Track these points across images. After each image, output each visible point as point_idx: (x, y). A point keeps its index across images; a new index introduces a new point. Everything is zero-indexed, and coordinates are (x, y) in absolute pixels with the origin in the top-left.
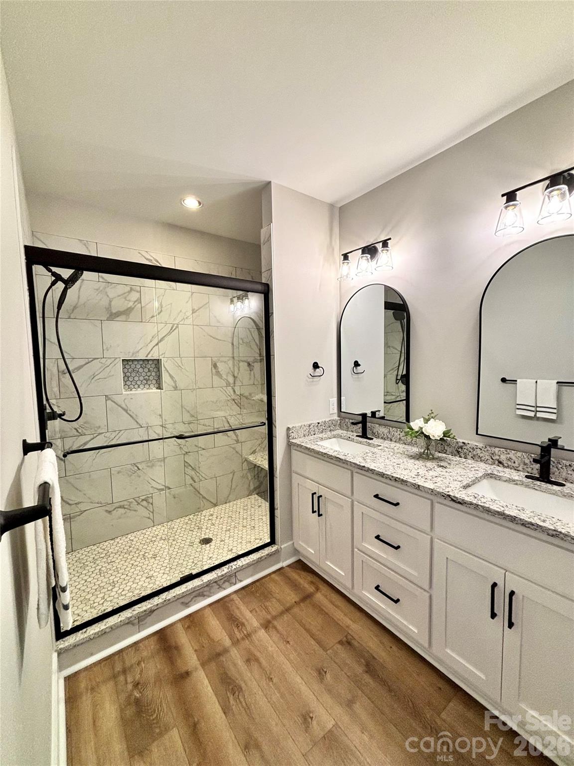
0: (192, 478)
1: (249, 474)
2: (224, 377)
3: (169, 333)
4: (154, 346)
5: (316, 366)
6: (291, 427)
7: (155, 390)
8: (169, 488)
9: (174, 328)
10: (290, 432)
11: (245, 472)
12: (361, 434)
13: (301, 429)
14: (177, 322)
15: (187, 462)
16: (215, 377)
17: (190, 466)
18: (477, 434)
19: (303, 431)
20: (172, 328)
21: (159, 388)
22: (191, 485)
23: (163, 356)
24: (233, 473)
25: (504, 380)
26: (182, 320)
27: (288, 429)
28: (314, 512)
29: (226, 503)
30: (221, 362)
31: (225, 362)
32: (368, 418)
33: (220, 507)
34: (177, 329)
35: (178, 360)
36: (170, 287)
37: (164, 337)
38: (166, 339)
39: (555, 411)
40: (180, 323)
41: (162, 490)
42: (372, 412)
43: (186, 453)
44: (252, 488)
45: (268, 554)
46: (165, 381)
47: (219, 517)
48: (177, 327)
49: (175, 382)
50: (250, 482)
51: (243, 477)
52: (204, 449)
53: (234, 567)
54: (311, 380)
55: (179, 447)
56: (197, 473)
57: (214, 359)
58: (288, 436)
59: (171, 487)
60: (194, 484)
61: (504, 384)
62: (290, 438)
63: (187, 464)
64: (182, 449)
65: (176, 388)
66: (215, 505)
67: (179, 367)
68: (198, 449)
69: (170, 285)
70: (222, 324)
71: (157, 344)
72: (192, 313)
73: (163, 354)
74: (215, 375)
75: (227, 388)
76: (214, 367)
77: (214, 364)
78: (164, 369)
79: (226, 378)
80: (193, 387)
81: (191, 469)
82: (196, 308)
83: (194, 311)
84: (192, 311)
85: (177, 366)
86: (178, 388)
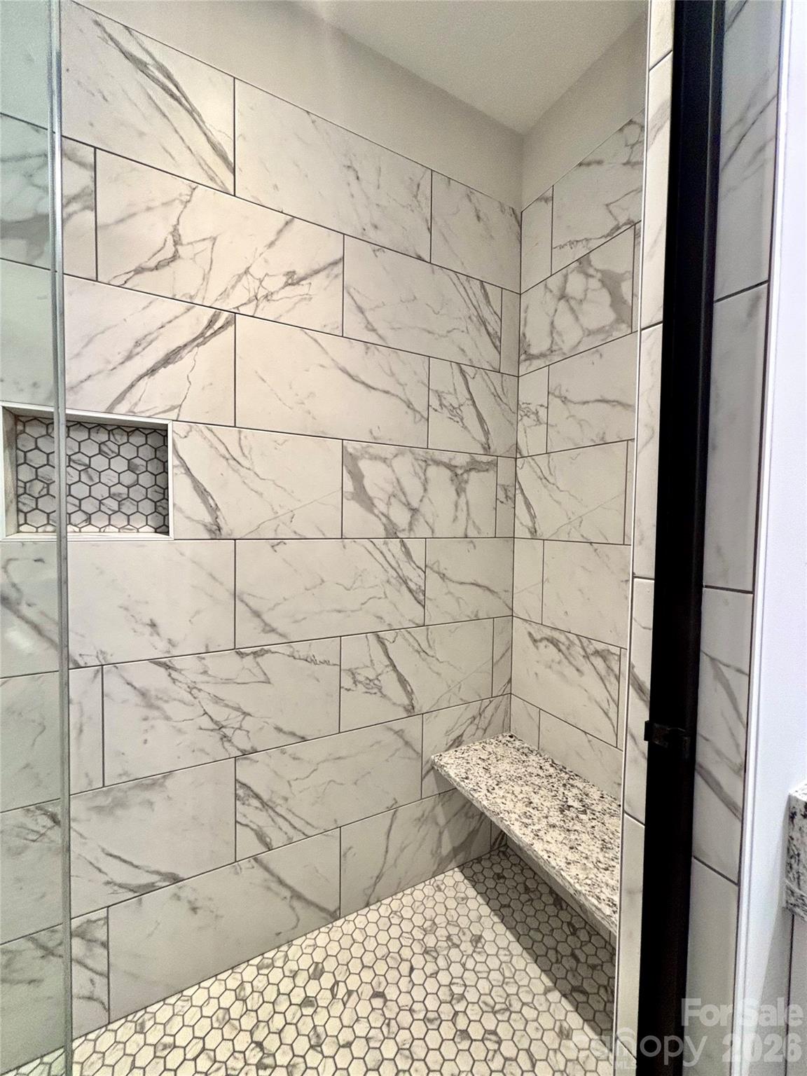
0: (261, 837)
1: (439, 810)
2: (381, 506)
3: (201, 339)
4: (141, 377)
7: (147, 534)
8: (175, 879)
9: (216, 326)
11: (428, 804)
14: (230, 305)
15: (243, 785)
16: (352, 507)
17: (257, 794)
20: (211, 323)
21: (163, 529)
22: (256, 860)
23: (173, 415)
24: (394, 808)
26: (250, 301)
29: (368, 905)
30: (374, 458)
31: (384, 460)
34: (231, 329)
35: (230, 436)
36: (212, 179)
37: (180, 348)
38: (187, 359)
40: (242, 310)
41: (150, 888)
43: (244, 753)
44: (446, 848)
46: (174, 505)
48: (231, 322)
49: (214, 510)
50: (441, 833)
51: (421, 820)
52: (304, 739)
55: (217, 736)
56: (277, 819)
57: (351, 447)
59: (182, 874)
60: (266, 857)
63: (243, 792)
64: (230, 740)
65: (215, 532)
66: (334, 916)
67: (232, 462)
68: (284, 739)
69: (211, 173)
70: (380, 337)
71: (152, 371)
72: (287, 284)
73: (177, 410)
74: (353, 499)
75: (385, 543)
76: (349, 472)
77: (350, 463)
78: (177, 463)
79: (385, 511)
80: (276, 534)
81: (257, 808)
82: (301, 272)
83: (293, 280)
84: (284, 279)
85: (224, 457)
86: (223, 532)
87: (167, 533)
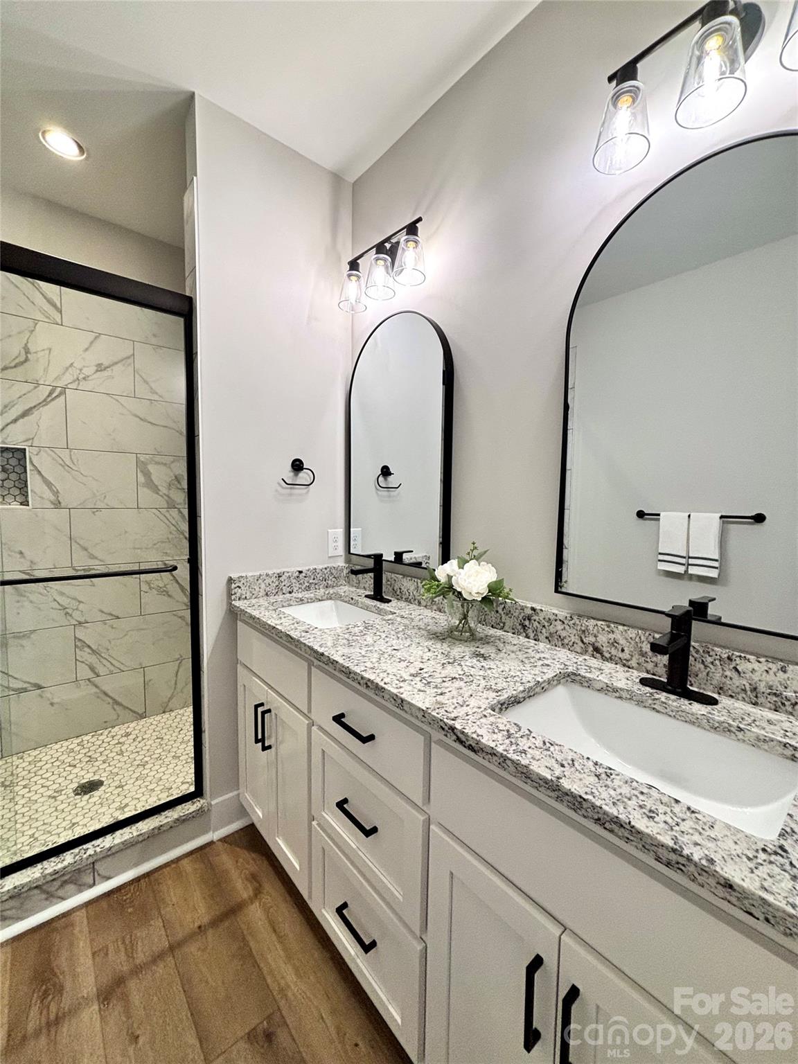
0: (92, 669)
2: (164, 490)
3: (45, 402)
4: (10, 423)
5: (297, 466)
6: (234, 576)
7: (16, 506)
8: (40, 687)
9: (54, 396)
10: (233, 586)
12: (372, 593)
13: (260, 581)
14: (61, 384)
15: (80, 640)
16: (144, 491)
17: (89, 647)
18: (557, 591)
19: (263, 586)
20: (50, 394)
21: (25, 503)
22: (90, 681)
23: (29, 443)
24: (181, 660)
25: (641, 514)
26: (74, 381)
27: (230, 580)
28: (257, 741)
29: (164, 712)
30: (158, 463)
31: (165, 464)
32: (384, 562)
33: (151, 720)
34: (63, 397)
35: (65, 454)
36: (47, 317)
37: (31, 409)
38: (36, 413)
39: (716, 564)
40: (69, 386)
41: (25, 690)
42: (396, 553)
43: (80, 623)
45: (177, 820)
46: (32, 491)
47: (140, 739)
48: (63, 393)
49: (56, 493)
52: (118, 618)
53: (91, 852)
54: (288, 491)
55: (62, 613)
56: (102, 660)
57: (142, 458)
58: (230, 594)
59: (44, 685)
60: (97, 680)
61: (641, 521)
62: (233, 597)
63: (80, 644)
64: (71, 616)
65: (57, 505)
66: (142, 716)
67: (66, 468)
68: (105, 617)
69: (46, 314)
70: (160, 396)
71: (15, 421)
72: (97, 371)
73: (31, 441)
74: (145, 487)
75: (168, 511)
76: (142, 472)
77: (142, 467)
78: (32, 468)
79: (167, 493)
80: (95, 504)
81: (89, 653)
82: (106, 363)
83: (100, 368)
84: (95, 368)
85: (61, 465)
86: (62, 505)
87: (28, 505)
